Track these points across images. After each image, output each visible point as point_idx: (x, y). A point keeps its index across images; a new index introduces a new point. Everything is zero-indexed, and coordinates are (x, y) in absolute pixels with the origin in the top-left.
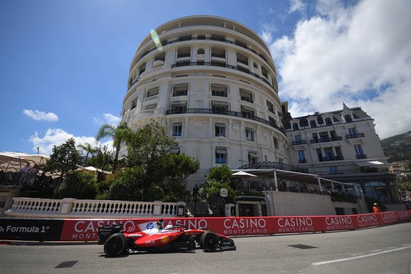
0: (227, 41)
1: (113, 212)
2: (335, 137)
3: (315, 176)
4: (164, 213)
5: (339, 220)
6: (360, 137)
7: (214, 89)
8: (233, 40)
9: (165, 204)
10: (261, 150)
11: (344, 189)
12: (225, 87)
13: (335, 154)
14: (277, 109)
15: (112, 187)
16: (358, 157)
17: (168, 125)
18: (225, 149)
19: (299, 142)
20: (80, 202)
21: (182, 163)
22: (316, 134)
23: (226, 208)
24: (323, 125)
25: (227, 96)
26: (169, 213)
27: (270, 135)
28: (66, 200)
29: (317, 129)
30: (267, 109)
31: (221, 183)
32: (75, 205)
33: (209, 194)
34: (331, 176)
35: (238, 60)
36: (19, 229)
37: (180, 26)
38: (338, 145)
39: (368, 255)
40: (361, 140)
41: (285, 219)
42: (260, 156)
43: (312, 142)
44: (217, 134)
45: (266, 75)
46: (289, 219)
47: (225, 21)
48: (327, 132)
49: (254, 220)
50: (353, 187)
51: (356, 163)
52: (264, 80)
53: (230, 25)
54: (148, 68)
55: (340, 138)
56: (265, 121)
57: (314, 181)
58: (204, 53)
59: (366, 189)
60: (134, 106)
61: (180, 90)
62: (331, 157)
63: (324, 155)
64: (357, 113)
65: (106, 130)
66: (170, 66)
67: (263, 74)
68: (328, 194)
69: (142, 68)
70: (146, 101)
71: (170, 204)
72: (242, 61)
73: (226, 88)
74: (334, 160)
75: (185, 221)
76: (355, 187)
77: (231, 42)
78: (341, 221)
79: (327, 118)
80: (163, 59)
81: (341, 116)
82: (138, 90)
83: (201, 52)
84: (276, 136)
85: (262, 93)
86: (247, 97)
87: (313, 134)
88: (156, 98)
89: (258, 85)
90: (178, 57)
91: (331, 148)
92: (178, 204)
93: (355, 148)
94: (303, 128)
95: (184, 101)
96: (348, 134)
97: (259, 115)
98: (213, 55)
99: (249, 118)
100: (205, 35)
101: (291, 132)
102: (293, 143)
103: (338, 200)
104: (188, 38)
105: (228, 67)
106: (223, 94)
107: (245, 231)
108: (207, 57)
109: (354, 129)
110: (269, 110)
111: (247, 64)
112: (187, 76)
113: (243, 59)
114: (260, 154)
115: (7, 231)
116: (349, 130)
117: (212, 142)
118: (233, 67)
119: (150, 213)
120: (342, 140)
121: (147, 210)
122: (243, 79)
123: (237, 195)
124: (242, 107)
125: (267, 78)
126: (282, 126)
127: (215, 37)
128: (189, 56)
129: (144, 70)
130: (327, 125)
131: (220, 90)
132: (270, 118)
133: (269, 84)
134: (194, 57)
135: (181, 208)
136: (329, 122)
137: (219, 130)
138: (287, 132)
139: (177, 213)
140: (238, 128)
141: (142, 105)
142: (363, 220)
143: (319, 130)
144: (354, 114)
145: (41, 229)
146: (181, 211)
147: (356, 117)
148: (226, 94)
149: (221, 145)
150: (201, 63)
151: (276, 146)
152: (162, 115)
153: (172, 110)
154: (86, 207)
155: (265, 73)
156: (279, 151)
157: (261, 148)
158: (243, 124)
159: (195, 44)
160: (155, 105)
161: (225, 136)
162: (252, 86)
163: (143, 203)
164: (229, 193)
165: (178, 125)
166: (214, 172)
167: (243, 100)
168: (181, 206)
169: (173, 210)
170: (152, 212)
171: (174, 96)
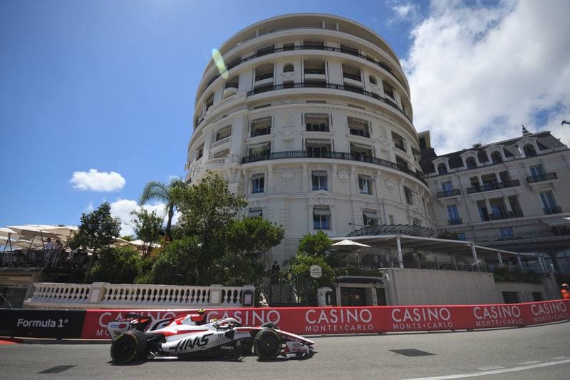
0: (327, 48)
1: (156, 301)
2: (507, 181)
3: (467, 243)
4: (226, 301)
5: (497, 311)
6: (550, 179)
7: (310, 121)
8: (337, 46)
9: (227, 289)
10: (383, 207)
11: (520, 263)
12: (326, 116)
13: (509, 209)
14: (410, 144)
15: (154, 266)
16: (547, 211)
17: (246, 178)
18: (327, 208)
19: (448, 192)
20: (114, 287)
21: (257, 230)
22: (476, 178)
23: (319, 294)
24: (487, 163)
25: (328, 131)
26: (232, 302)
27: (399, 184)
28: (96, 284)
29: (477, 170)
30: (393, 145)
31: (314, 257)
32: (108, 292)
33: (293, 274)
34: (500, 242)
35: (345, 75)
36: (32, 323)
37: (257, 34)
38: (513, 194)
39: (509, 370)
40: (551, 184)
41: (403, 310)
42: (382, 217)
43: (469, 191)
44: (315, 187)
45: (391, 95)
46: (411, 310)
47: (324, 18)
48: (494, 175)
49: (353, 311)
50: (535, 258)
51: (544, 221)
52: (387, 101)
53: (332, 24)
54: (217, 101)
55: (517, 183)
56: (390, 164)
57: (467, 252)
58: (293, 71)
59: (559, 262)
60: (200, 155)
61: (260, 126)
62: (503, 214)
63: (490, 211)
64: (544, 141)
65: (153, 190)
66: (245, 94)
67: (386, 92)
68: (489, 271)
69: (209, 102)
70: (215, 146)
71: (233, 289)
72: (351, 75)
73: (328, 119)
74: (507, 217)
75: (247, 312)
76: (540, 258)
77: (333, 49)
78: (502, 313)
79: (495, 152)
80: (236, 86)
81: (517, 147)
82: (204, 132)
83: (289, 68)
84: (408, 185)
85: (385, 121)
86: (359, 129)
87: (472, 179)
88: (227, 141)
89: (378, 110)
90: (256, 80)
91: (501, 199)
92: (245, 288)
93: (543, 197)
94: (455, 170)
95: (266, 143)
96: (530, 175)
97: (379, 155)
98: (307, 71)
99: (365, 161)
100: (293, 44)
101: (436, 178)
102: (439, 195)
103: (508, 280)
104: (271, 50)
105: (329, 88)
106: (324, 127)
107: (338, 328)
108: (298, 75)
109: (540, 167)
110: (396, 146)
111: (359, 79)
112: (270, 105)
113: (352, 72)
114: (382, 213)
115: (18, 325)
116: (532, 169)
117: (308, 199)
118: (337, 87)
119: (206, 301)
120: (519, 185)
121: (201, 297)
122: (353, 103)
123: (338, 274)
124: (352, 145)
125: (393, 97)
126: (420, 169)
127: (308, 44)
128: (273, 76)
129: (212, 104)
130: (495, 164)
131: (320, 122)
132: (398, 158)
133: (395, 106)
134: (279, 77)
135: (249, 294)
136: (497, 158)
137: (319, 181)
138: (428, 177)
139: (243, 302)
140: (347, 177)
141: (210, 152)
142: (541, 311)
143: (480, 173)
144: (538, 144)
145: (58, 323)
146: (248, 298)
147: (542, 147)
148: (328, 128)
149: (321, 202)
150: (289, 85)
151: (409, 201)
152: (235, 165)
153: (250, 157)
154: (121, 293)
155: (389, 89)
156: (412, 207)
157: (383, 204)
158: (354, 169)
159: (279, 58)
160: (227, 152)
161: (326, 190)
162: (368, 113)
163: (196, 288)
164: (323, 272)
165: (259, 178)
166: (305, 242)
167: (354, 134)
168: (248, 292)
169: (238, 298)
170: (208, 300)
171: (252, 136)
